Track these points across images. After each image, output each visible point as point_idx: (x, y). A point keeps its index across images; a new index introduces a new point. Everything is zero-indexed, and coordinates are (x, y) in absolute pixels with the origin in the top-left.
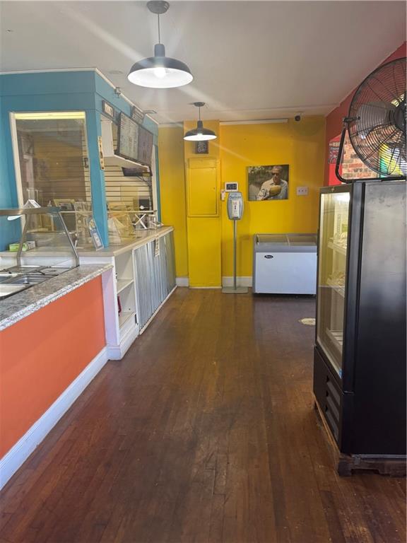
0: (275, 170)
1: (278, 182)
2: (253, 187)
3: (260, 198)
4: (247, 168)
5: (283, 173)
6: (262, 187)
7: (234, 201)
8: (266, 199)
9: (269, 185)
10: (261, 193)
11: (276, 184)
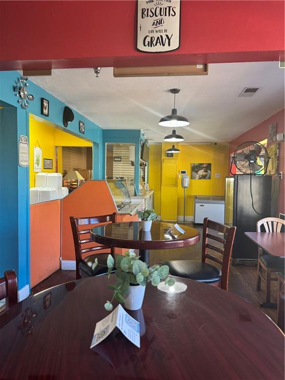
0: (204, 166)
1: (206, 171)
2: (193, 173)
3: (197, 178)
4: (191, 164)
5: (208, 167)
6: (198, 173)
7: (185, 179)
8: (200, 179)
9: (201, 172)
10: (197, 176)
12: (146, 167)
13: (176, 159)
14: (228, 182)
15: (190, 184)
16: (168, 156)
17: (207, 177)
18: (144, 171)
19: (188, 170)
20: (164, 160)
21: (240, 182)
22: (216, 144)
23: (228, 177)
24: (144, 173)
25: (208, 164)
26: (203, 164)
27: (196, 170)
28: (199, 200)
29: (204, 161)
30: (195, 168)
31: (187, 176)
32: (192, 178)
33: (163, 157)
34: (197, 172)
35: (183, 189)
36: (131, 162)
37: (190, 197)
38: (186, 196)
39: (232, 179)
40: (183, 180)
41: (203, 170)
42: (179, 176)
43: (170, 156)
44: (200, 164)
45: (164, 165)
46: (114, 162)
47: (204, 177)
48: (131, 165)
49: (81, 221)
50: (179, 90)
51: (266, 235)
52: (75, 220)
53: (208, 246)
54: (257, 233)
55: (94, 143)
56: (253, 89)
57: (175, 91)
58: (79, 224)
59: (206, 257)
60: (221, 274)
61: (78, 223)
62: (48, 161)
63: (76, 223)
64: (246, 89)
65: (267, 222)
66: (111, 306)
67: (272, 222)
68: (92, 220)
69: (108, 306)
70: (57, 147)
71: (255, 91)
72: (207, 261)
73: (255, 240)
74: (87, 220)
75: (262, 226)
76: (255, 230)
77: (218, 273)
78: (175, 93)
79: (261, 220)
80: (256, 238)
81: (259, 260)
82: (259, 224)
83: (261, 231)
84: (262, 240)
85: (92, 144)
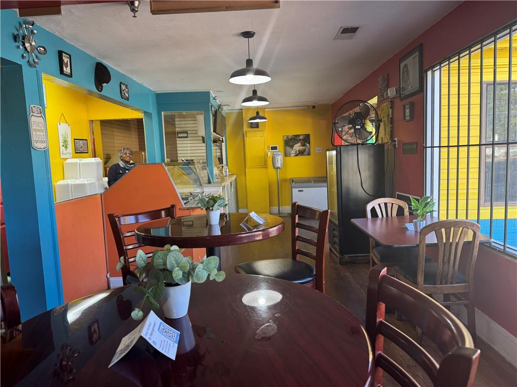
0: (301, 137)
1: (303, 145)
2: (288, 148)
3: (293, 155)
4: (284, 136)
5: (306, 139)
6: (294, 148)
7: (277, 157)
8: (297, 155)
9: (298, 147)
10: (293, 152)
11: (302, 146)
12: (223, 144)
13: (263, 131)
14: (329, 156)
15: (284, 164)
16: (252, 127)
17: (306, 153)
18: (221, 149)
19: (280, 146)
20: (246, 132)
21: (344, 155)
22: (314, 107)
23: (329, 150)
24: (221, 153)
25: (305, 135)
26: (299, 135)
27: (291, 144)
28: (297, 184)
29: (301, 131)
30: (290, 142)
31: (279, 153)
32: (286, 155)
33: (246, 128)
34: (292, 147)
35: (274, 171)
36: (201, 138)
37: (285, 180)
38: (279, 180)
39: (334, 152)
40: (273, 159)
41: (299, 144)
42: (269, 154)
43: (255, 127)
44: (296, 136)
45: (247, 140)
46: (177, 139)
47: (301, 153)
48: (202, 141)
49: (124, 219)
50: (254, 33)
51: (379, 222)
52: (117, 219)
53: (299, 238)
54: (367, 219)
55: (145, 113)
56: (352, 28)
57: (248, 35)
58: (122, 223)
59: (298, 253)
60: (315, 273)
61: (120, 222)
62: (81, 141)
63: (118, 222)
64: (342, 29)
65: (379, 205)
66: (141, 314)
67: (386, 204)
68: (140, 216)
69: (136, 314)
70: (92, 121)
71: (355, 32)
72: (299, 257)
73: (364, 228)
74: (133, 218)
75: (373, 210)
76: (365, 216)
77: (312, 271)
78: (248, 37)
79: (371, 203)
80: (366, 225)
81: (371, 254)
82: (369, 207)
83: (372, 217)
84: (373, 228)
85: (143, 114)
